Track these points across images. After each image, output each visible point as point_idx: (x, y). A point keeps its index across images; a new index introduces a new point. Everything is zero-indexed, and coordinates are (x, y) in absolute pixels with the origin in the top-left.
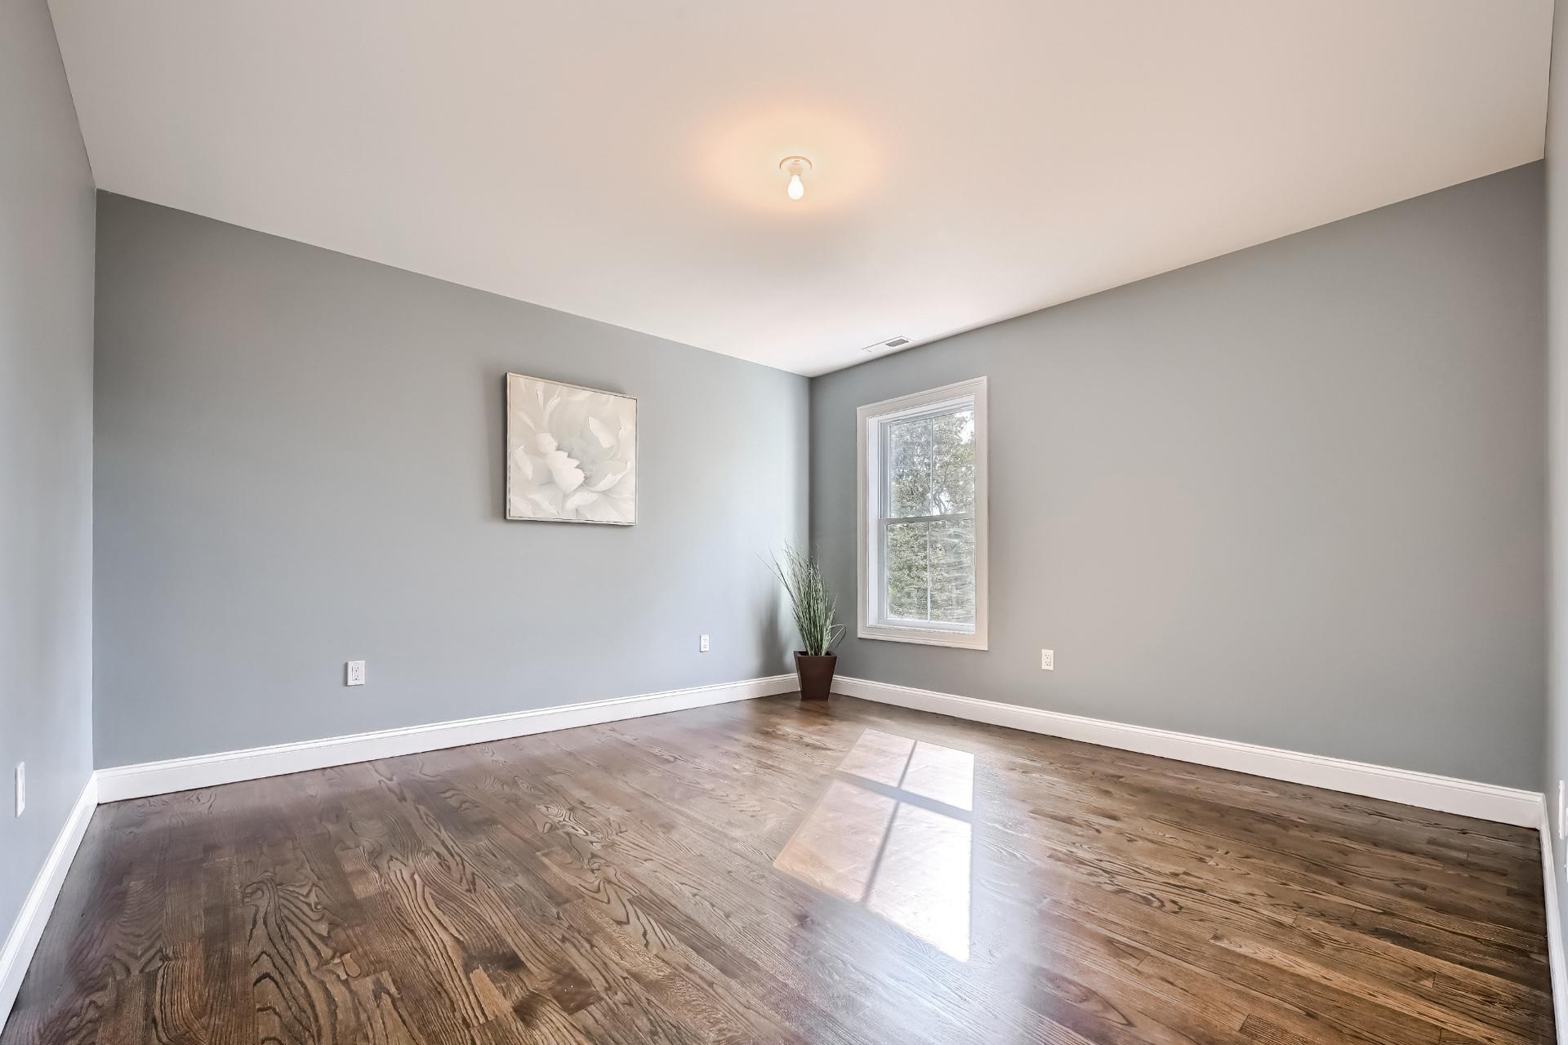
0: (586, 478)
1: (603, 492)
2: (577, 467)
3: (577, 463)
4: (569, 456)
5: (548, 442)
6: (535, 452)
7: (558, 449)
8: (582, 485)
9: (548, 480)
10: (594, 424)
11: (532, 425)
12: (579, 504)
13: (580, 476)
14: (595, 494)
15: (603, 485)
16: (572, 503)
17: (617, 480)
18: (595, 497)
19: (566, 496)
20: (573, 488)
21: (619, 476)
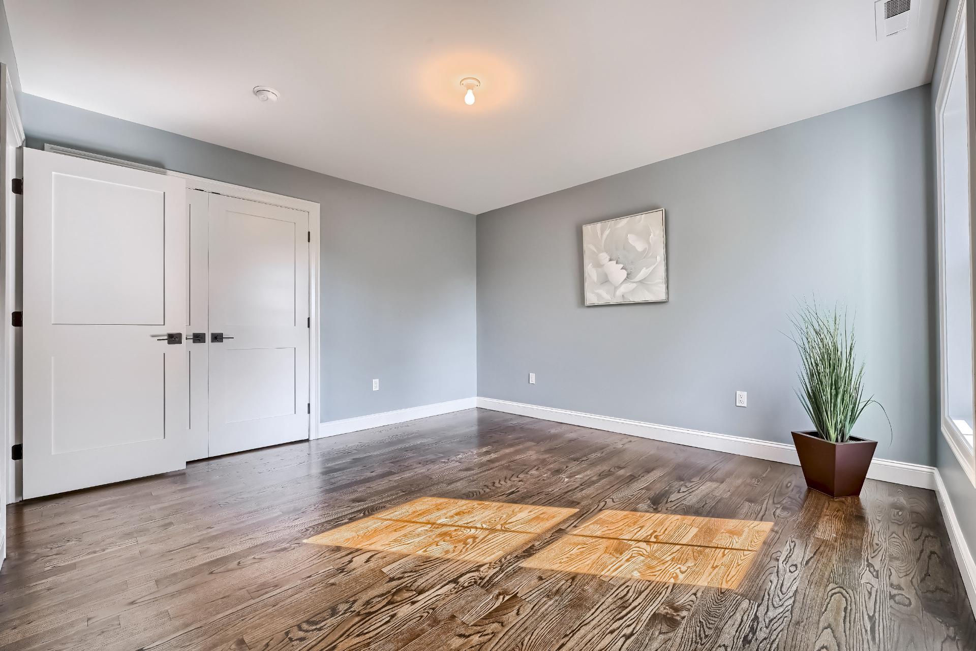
0: (628, 274)
1: (640, 281)
2: (622, 269)
3: (621, 266)
4: (617, 263)
5: (604, 257)
6: (598, 265)
7: (610, 260)
8: (625, 279)
9: (605, 280)
10: (632, 239)
11: (595, 250)
12: (626, 291)
13: (624, 273)
14: (634, 284)
15: (640, 276)
16: (620, 292)
17: (650, 271)
18: (635, 285)
19: (616, 288)
20: (620, 283)
21: (651, 268)
